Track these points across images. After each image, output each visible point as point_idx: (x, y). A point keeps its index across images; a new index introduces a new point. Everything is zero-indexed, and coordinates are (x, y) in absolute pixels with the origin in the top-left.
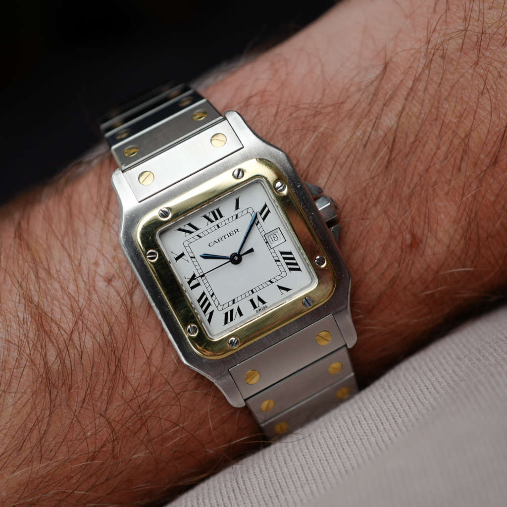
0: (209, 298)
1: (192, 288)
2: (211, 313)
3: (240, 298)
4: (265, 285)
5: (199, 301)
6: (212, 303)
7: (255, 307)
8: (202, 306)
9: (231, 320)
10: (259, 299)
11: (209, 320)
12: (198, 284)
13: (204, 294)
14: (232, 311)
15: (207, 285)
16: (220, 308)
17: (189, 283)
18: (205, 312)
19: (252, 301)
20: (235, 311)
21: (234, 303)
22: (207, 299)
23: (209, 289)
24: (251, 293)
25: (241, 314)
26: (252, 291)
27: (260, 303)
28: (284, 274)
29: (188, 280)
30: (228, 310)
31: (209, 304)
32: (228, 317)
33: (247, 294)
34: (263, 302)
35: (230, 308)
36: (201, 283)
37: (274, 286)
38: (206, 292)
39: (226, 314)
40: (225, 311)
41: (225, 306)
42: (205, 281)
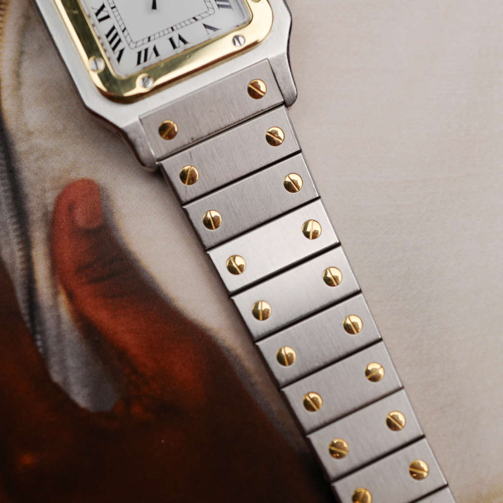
0: (120, 33)
1: (100, 20)
2: (121, 52)
3: (157, 36)
4: (188, 22)
5: (107, 36)
6: (123, 39)
7: (174, 47)
8: (111, 42)
9: (145, 60)
10: (180, 38)
11: (119, 59)
12: (108, 17)
13: (114, 28)
14: (146, 50)
15: (118, 18)
16: (132, 45)
17: (97, 14)
18: (114, 49)
19: (171, 40)
20: (151, 51)
21: (149, 40)
22: (117, 34)
23: (120, 22)
24: (170, 30)
25: (157, 54)
26: (172, 28)
27: (181, 43)
28: (211, 11)
29: (96, 11)
30: (142, 49)
31: (120, 41)
32: (142, 56)
33: (166, 32)
34: (185, 42)
35: (145, 47)
36: (111, 15)
37: (199, 24)
38: (117, 27)
39: (140, 53)
40: (139, 50)
41: (139, 44)
42: (116, 14)
